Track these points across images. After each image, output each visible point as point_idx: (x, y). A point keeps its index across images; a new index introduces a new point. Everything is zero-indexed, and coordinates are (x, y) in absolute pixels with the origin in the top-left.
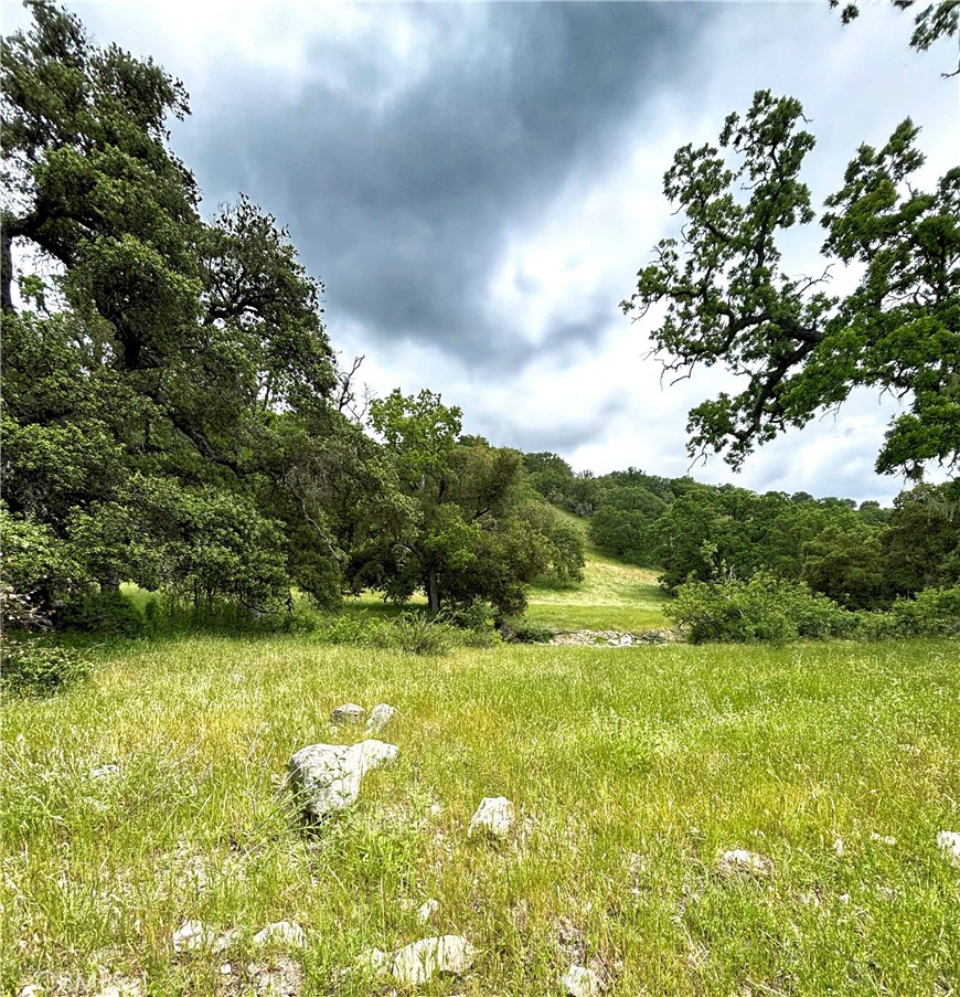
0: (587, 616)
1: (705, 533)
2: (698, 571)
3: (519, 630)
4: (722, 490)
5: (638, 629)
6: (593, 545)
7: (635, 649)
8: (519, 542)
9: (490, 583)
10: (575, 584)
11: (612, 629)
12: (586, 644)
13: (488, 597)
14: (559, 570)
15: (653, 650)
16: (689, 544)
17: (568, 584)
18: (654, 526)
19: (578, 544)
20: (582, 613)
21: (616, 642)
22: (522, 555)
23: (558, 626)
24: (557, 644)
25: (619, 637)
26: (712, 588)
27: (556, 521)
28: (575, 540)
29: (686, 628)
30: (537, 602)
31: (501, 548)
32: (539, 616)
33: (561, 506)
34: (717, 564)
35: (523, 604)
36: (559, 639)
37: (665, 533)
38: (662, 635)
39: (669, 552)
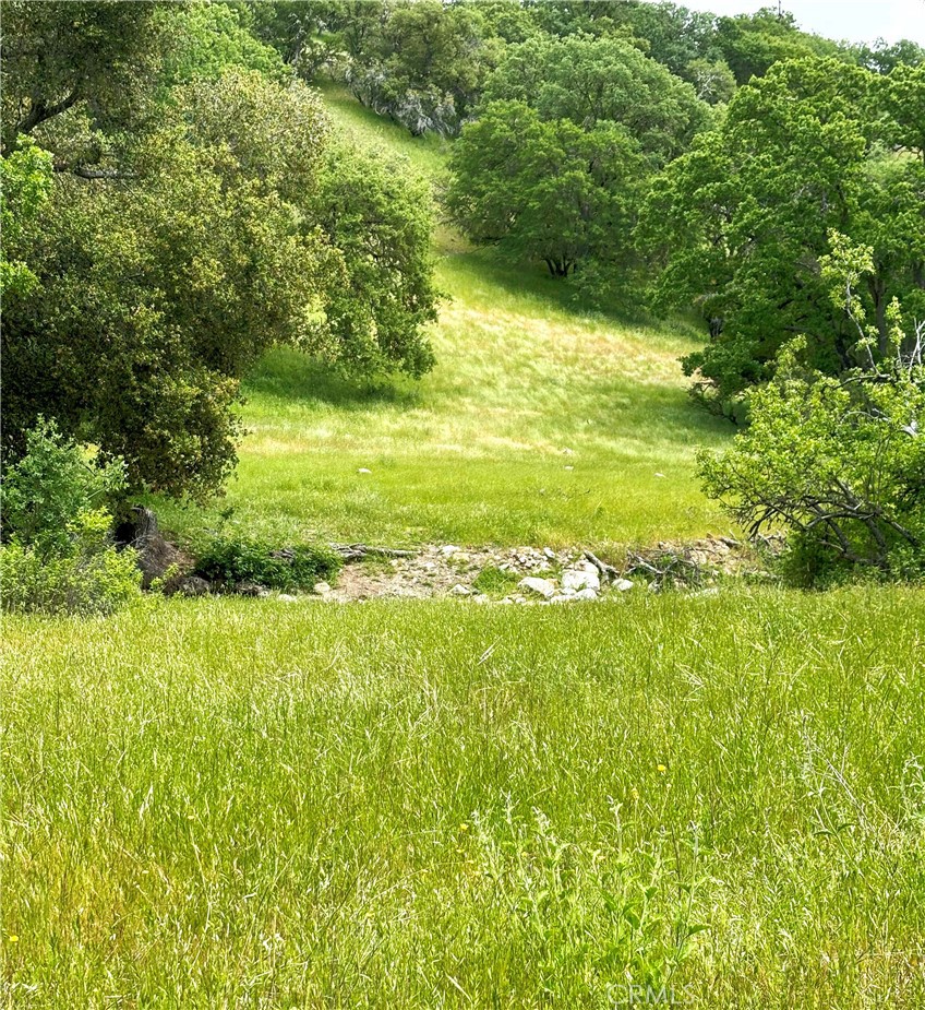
0: (445, 496)
1: (832, 208)
2: (812, 336)
3: (204, 547)
4: (886, 61)
5: (619, 541)
6: (462, 244)
7: (611, 609)
8: (198, 224)
9: (92, 374)
10: (401, 381)
11: (532, 542)
12: (442, 595)
13: (86, 427)
14: (345, 330)
15: (673, 612)
16: (782, 246)
17: (377, 379)
18: (666, 178)
19: (411, 238)
20: (430, 485)
21: (545, 586)
22: (208, 272)
23: (345, 531)
24: (341, 598)
25: (556, 570)
26: (859, 396)
27: (331, 148)
28: (398, 222)
29: (778, 531)
30: (271, 447)
31: (128, 245)
32: (278, 497)
33: (345, 95)
34: (876, 315)
35: (217, 454)
36: (350, 578)
37: (701, 204)
38: (699, 558)
39: (719, 272)
